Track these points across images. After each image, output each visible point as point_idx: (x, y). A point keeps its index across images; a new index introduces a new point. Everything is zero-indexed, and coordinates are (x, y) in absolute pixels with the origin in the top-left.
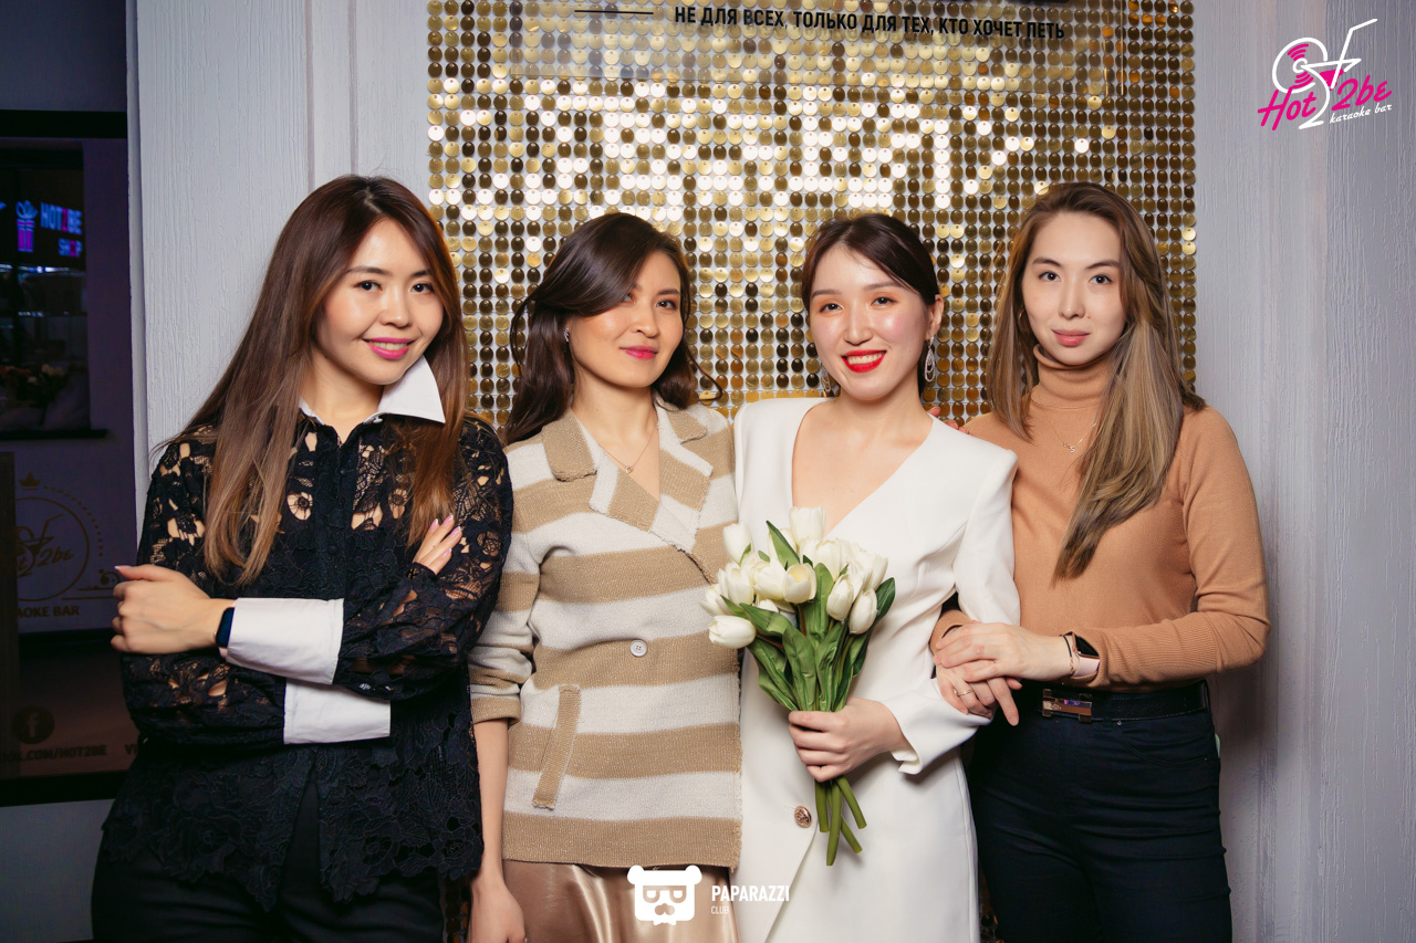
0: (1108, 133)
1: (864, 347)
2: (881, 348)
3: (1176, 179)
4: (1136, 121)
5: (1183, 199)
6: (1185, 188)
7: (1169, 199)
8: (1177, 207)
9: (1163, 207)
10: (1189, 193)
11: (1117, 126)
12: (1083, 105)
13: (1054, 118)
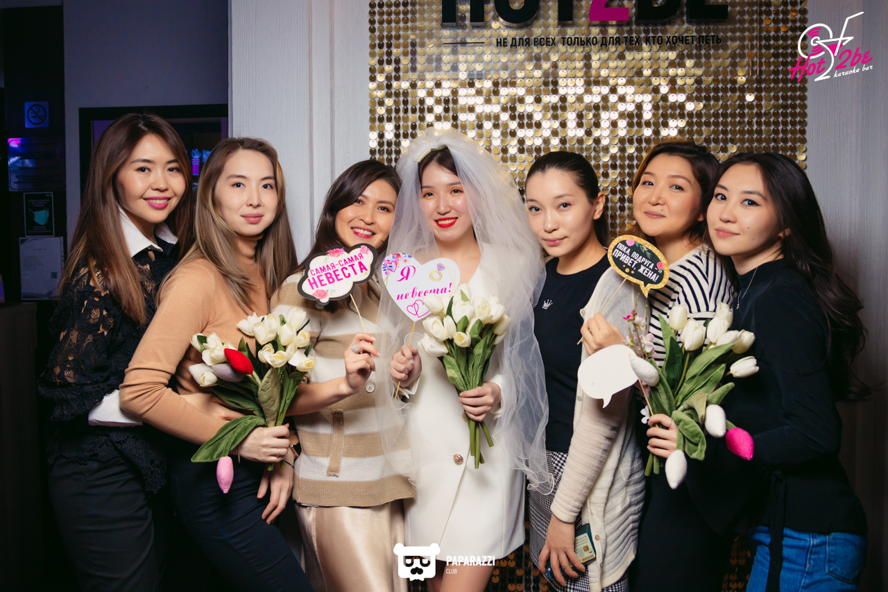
0: (750, 97)
3: (794, 124)
4: (768, 90)
5: (799, 135)
6: (800, 129)
7: (789, 136)
8: (794, 141)
9: (785, 140)
10: (803, 132)
11: (756, 93)
12: (734, 82)
13: (716, 90)
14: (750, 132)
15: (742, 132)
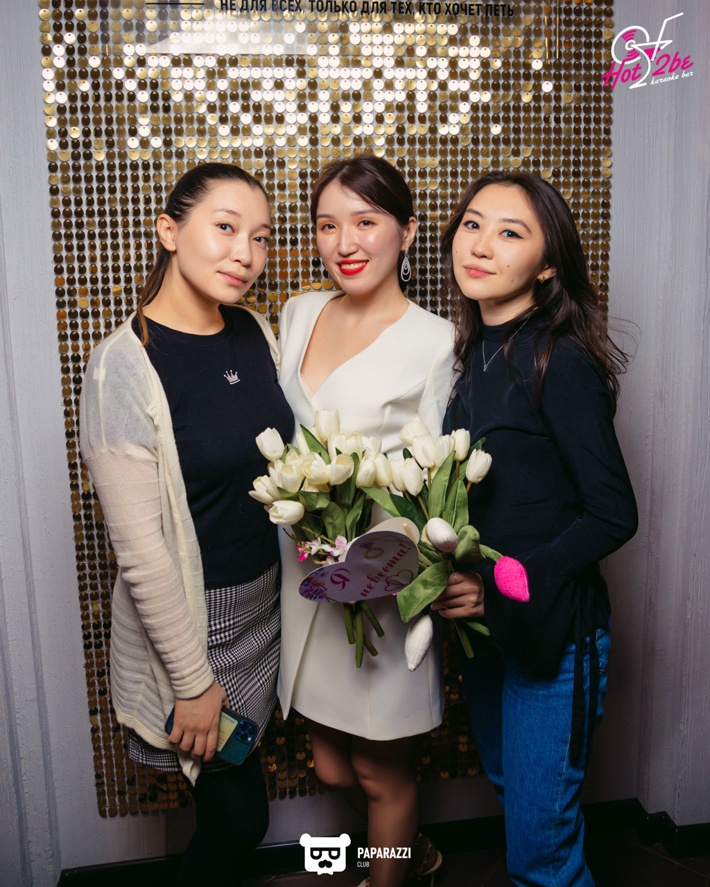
0: (547, 87)
1: (353, 258)
2: (364, 258)
3: (597, 121)
4: (568, 78)
5: (603, 136)
6: (605, 128)
7: (592, 136)
8: (598, 142)
9: (587, 142)
10: (607, 132)
11: (554, 82)
12: (528, 66)
13: (506, 76)
14: (547, 131)
15: (537, 131)
